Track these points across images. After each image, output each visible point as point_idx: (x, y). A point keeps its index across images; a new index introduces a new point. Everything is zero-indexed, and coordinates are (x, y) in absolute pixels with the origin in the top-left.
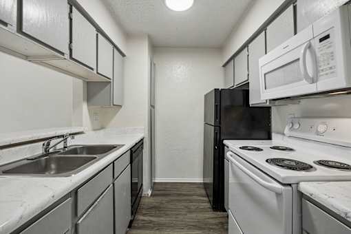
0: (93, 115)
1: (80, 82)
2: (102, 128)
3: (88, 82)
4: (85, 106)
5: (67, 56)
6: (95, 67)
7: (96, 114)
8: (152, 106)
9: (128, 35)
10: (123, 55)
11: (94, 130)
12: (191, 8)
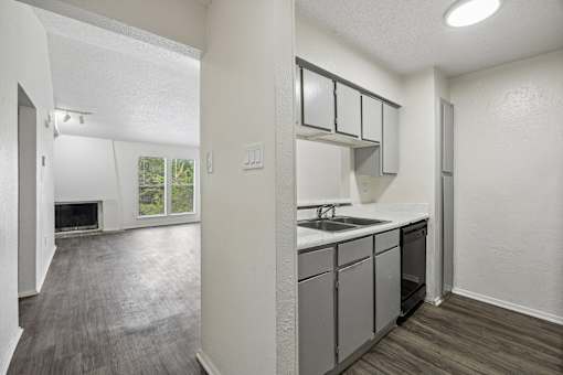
0: (362, 186)
1: (348, 149)
2: (373, 201)
3: (356, 149)
4: (352, 176)
5: (334, 131)
6: (359, 134)
7: (365, 184)
8: (447, 174)
9: (402, 78)
10: (397, 106)
11: (363, 203)
12: (498, 11)
